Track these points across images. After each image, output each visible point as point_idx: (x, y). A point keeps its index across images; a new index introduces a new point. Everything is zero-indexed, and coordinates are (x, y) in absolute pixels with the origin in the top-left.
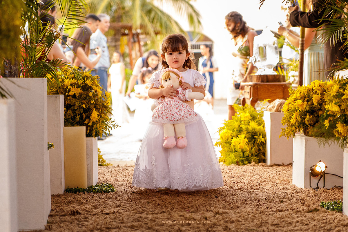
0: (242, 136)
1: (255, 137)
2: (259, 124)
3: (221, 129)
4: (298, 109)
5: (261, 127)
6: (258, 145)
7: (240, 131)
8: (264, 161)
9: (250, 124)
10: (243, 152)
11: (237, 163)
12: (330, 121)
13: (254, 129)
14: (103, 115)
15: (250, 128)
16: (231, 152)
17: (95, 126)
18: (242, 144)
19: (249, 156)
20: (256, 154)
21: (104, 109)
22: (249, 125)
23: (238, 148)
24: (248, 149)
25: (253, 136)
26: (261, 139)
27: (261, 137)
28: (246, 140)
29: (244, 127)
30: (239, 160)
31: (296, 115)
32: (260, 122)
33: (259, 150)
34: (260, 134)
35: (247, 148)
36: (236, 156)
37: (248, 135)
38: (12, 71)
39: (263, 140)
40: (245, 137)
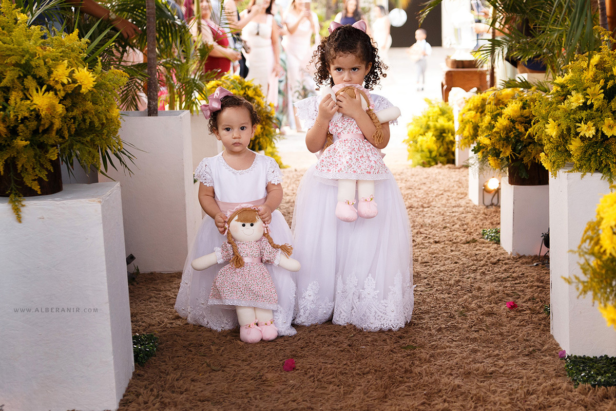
0: (430, 134)
1: (444, 135)
2: (449, 120)
3: (409, 125)
4: (471, 121)
5: (451, 123)
6: (447, 144)
7: (428, 128)
8: (453, 162)
9: (439, 120)
10: (430, 152)
11: (424, 165)
12: (483, 152)
13: (443, 126)
14: (267, 127)
15: (438, 125)
16: (417, 151)
17: (257, 141)
18: (429, 143)
19: (436, 156)
20: (445, 153)
21: (268, 121)
22: (437, 121)
23: (424, 148)
24: (436, 148)
25: (441, 133)
26: (449, 137)
27: (450, 134)
28: (434, 138)
29: (431, 124)
30: (425, 161)
31: (469, 128)
32: (450, 117)
33: (448, 148)
34: (449, 132)
35: (434, 147)
36: (422, 157)
37: (435, 133)
38: (151, 106)
39: (452, 138)
40: (433, 135)
